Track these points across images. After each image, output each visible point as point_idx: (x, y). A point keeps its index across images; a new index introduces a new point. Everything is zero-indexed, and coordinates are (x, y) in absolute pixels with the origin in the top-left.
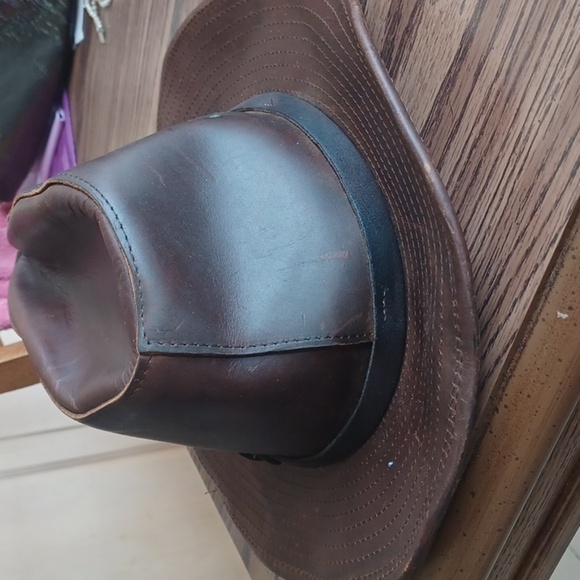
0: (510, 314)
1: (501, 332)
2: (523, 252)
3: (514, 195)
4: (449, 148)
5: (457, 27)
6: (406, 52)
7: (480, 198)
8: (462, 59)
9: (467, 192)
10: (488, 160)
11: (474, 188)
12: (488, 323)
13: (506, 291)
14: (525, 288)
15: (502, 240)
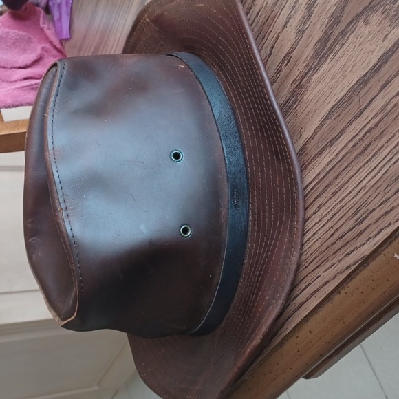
0: (364, 244)
1: (355, 252)
2: (383, 211)
3: (388, 174)
4: (351, 124)
5: (378, 48)
6: (338, 47)
7: (364, 165)
8: (376, 71)
9: (356, 157)
10: (376, 144)
11: (362, 158)
12: (348, 242)
13: (365, 229)
14: (379, 233)
15: (371, 198)
